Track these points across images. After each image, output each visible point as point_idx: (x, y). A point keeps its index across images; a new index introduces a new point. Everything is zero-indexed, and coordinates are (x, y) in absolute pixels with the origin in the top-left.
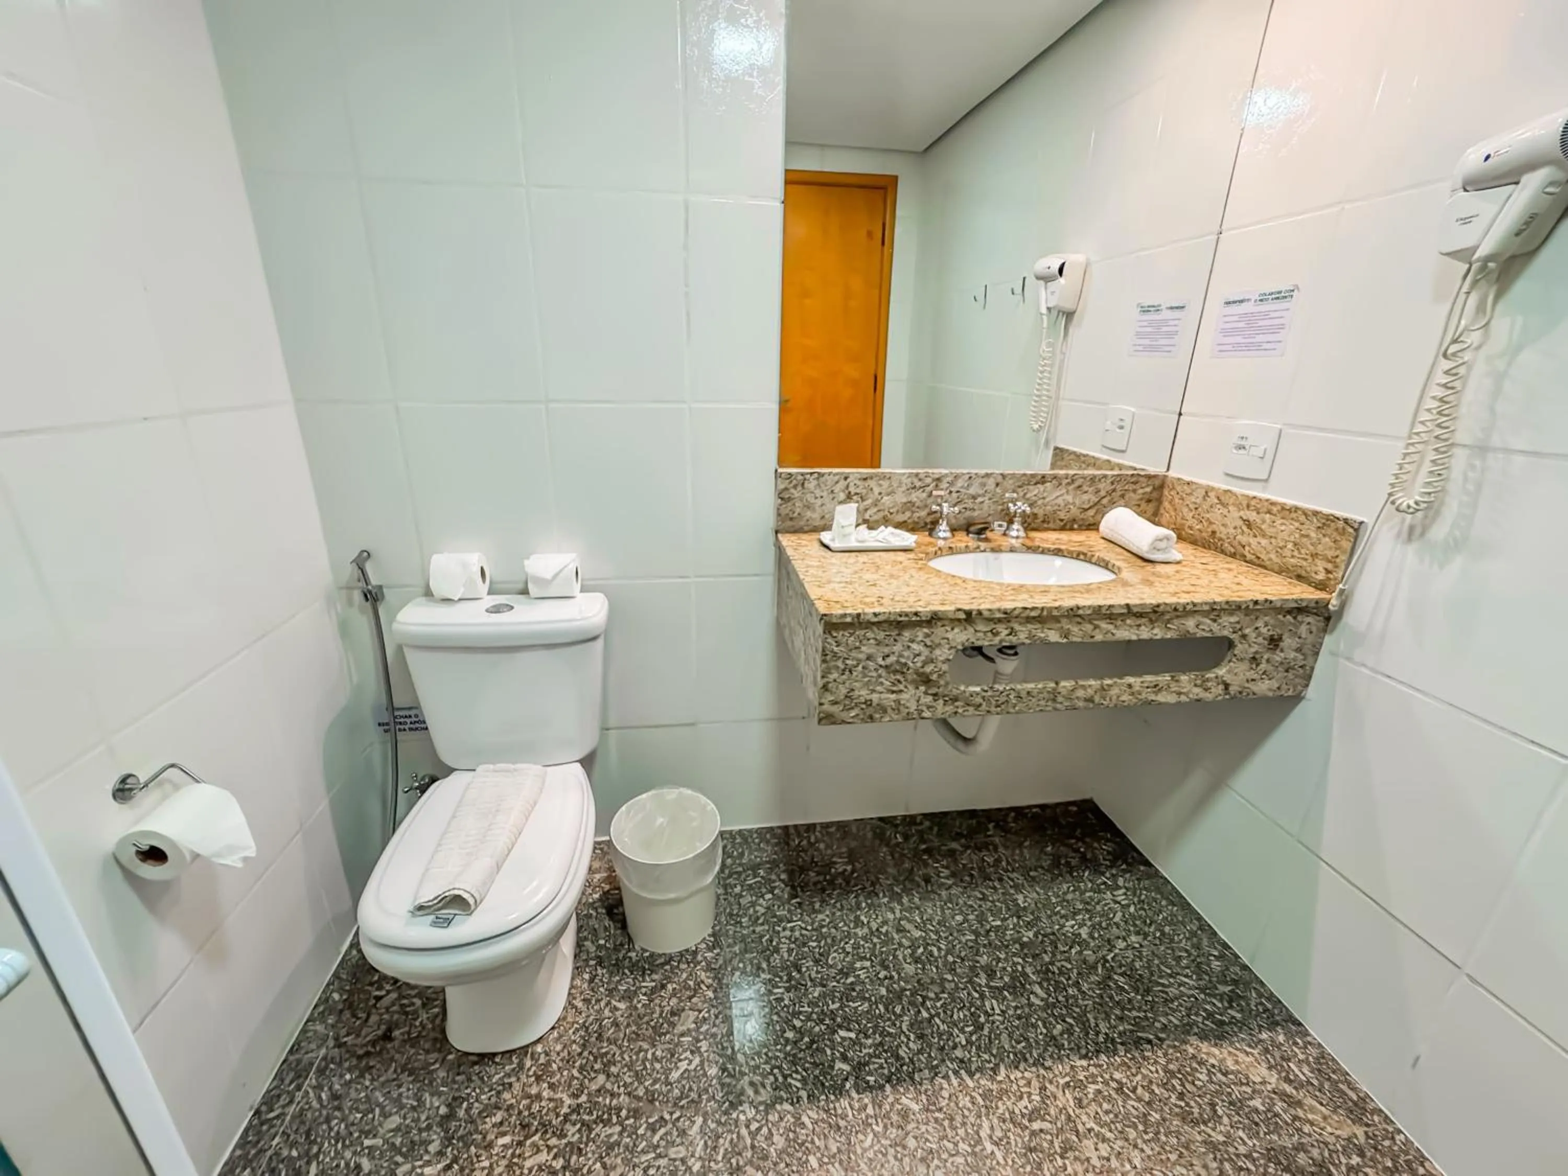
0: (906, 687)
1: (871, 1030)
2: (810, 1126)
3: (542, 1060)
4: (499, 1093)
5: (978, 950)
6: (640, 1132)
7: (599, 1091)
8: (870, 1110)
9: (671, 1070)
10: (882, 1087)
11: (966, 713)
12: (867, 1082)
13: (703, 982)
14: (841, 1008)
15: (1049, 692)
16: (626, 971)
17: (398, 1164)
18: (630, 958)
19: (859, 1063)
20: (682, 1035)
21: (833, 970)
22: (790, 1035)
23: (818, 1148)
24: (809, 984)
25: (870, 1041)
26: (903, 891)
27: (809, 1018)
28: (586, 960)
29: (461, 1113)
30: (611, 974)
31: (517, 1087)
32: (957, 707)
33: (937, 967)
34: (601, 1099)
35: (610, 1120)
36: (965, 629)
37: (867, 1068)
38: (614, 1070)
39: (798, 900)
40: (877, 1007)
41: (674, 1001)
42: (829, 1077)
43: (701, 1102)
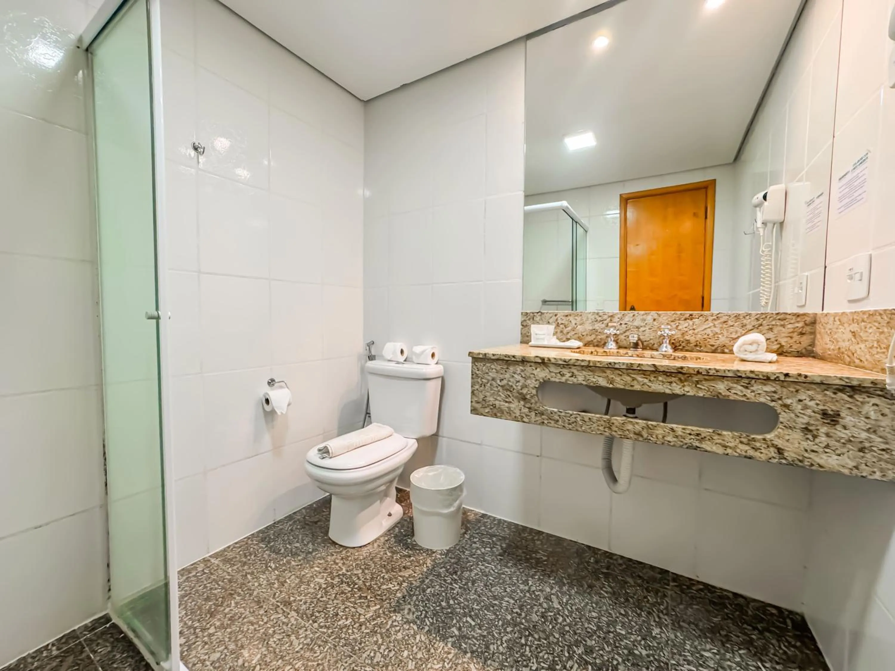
0: (513, 400)
1: (485, 628)
2: (417, 641)
3: (348, 554)
4: (328, 555)
5: (592, 636)
6: (356, 595)
7: (356, 574)
8: (450, 656)
9: (385, 584)
10: (465, 653)
11: (549, 424)
12: (461, 645)
13: (426, 564)
14: (479, 610)
15: (605, 421)
16: (402, 545)
17: (288, 556)
18: (407, 541)
19: (465, 636)
20: (400, 576)
21: (490, 594)
22: (444, 604)
23: (413, 651)
24: (473, 592)
25: (480, 631)
26: (568, 583)
27: (459, 604)
28: (391, 534)
29: (314, 554)
30: (395, 542)
31: (334, 557)
32: (543, 419)
33: (553, 627)
34: (354, 577)
35: (350, 585)
36: (544, 370)
37: (466, 640)
38: (366, 571)
39: (502, 558)
40: (498, 621)
41: (409, 564)
42: (444, 630)
43: (385, 601)
